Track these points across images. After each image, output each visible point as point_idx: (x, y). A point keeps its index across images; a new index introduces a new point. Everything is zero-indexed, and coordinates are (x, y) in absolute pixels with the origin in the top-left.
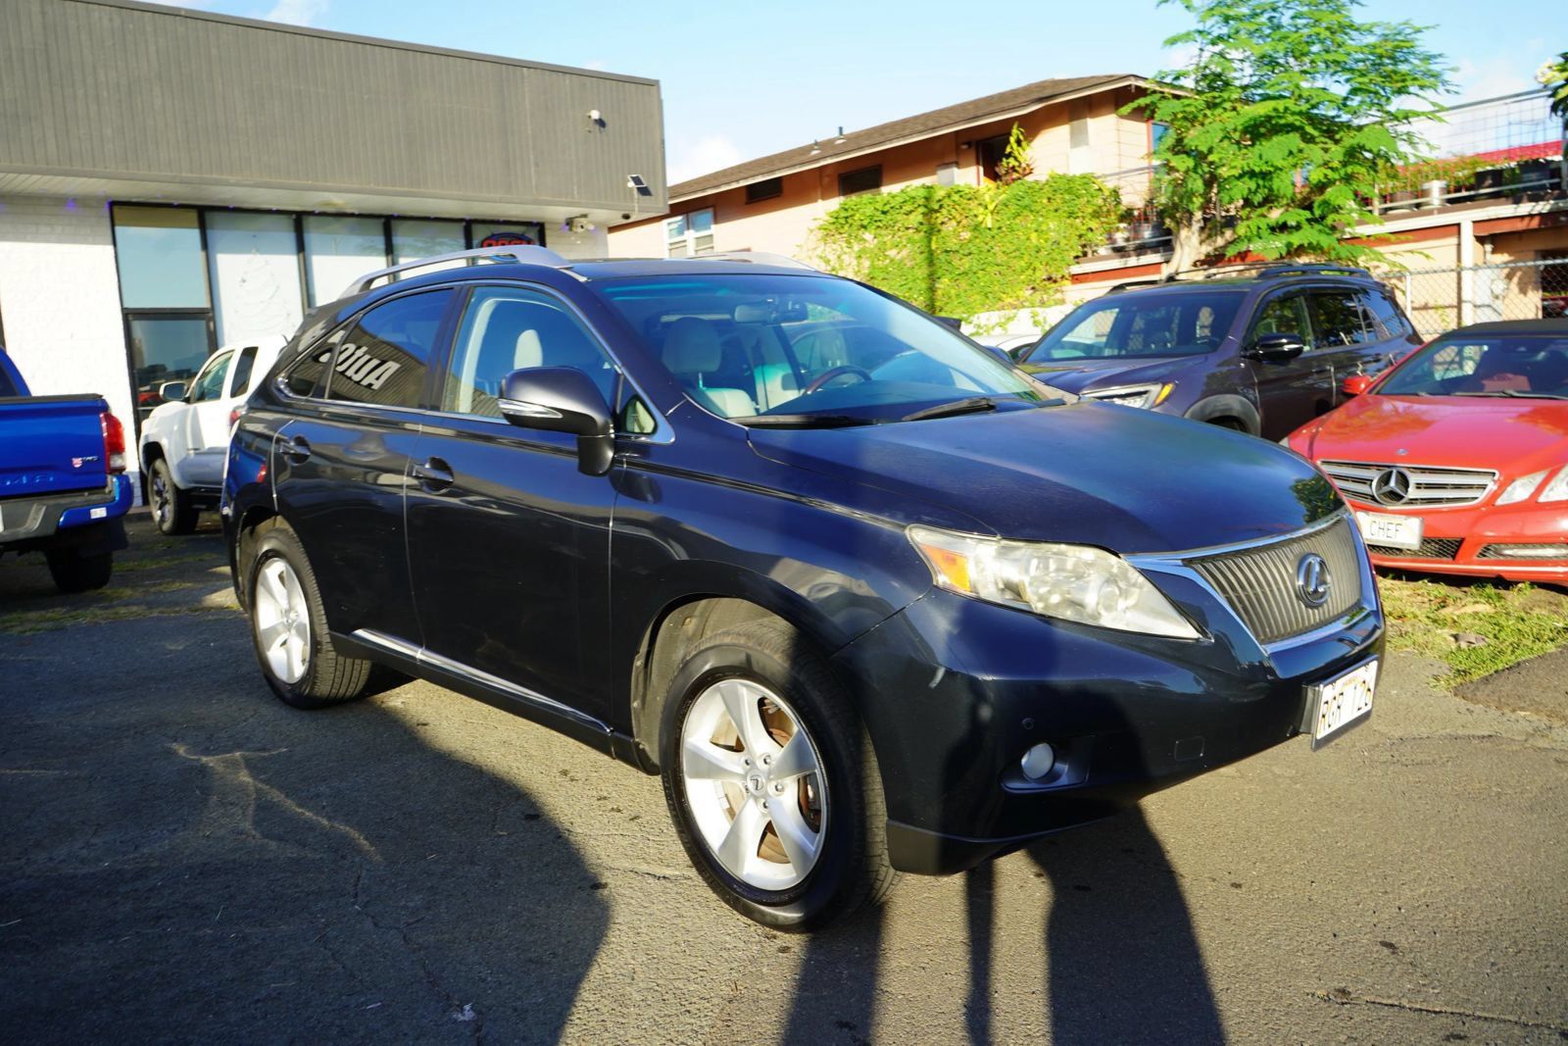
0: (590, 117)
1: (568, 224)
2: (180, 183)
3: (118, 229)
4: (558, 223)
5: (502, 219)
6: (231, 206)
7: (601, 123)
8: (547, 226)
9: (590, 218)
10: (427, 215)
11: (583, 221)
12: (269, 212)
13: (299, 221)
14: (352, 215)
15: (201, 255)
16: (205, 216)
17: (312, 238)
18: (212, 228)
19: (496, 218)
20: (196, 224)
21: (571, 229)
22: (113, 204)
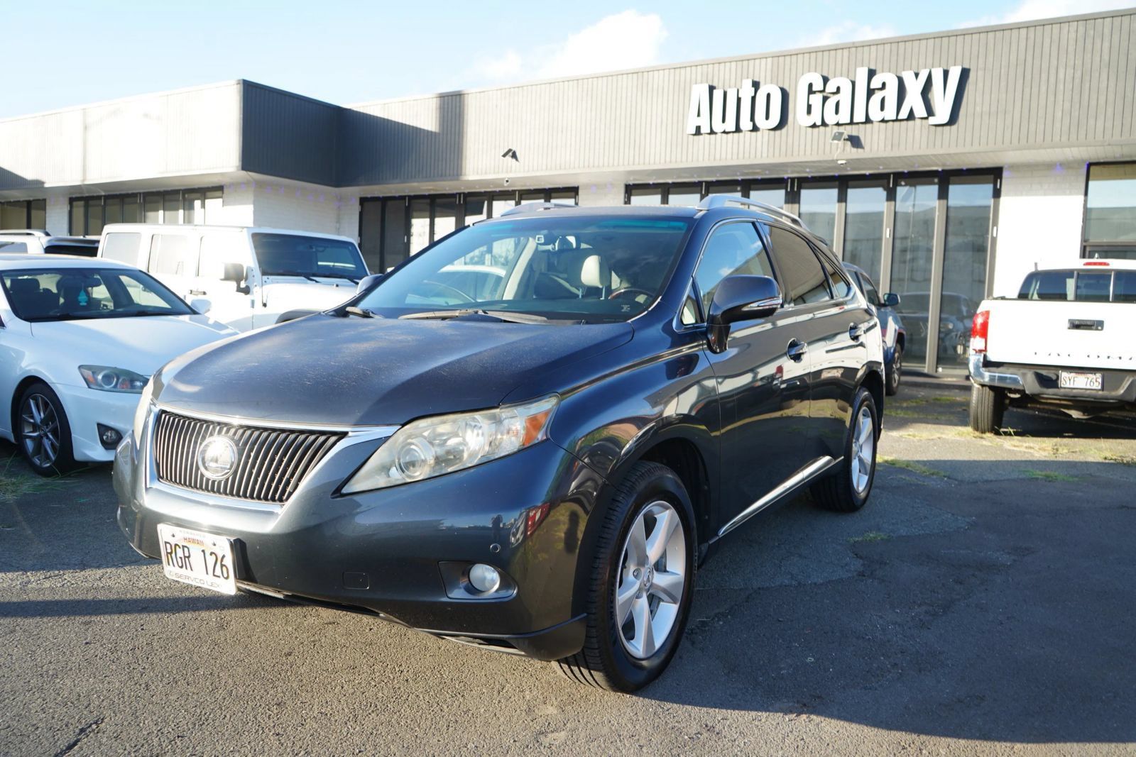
22: (1090, 165)
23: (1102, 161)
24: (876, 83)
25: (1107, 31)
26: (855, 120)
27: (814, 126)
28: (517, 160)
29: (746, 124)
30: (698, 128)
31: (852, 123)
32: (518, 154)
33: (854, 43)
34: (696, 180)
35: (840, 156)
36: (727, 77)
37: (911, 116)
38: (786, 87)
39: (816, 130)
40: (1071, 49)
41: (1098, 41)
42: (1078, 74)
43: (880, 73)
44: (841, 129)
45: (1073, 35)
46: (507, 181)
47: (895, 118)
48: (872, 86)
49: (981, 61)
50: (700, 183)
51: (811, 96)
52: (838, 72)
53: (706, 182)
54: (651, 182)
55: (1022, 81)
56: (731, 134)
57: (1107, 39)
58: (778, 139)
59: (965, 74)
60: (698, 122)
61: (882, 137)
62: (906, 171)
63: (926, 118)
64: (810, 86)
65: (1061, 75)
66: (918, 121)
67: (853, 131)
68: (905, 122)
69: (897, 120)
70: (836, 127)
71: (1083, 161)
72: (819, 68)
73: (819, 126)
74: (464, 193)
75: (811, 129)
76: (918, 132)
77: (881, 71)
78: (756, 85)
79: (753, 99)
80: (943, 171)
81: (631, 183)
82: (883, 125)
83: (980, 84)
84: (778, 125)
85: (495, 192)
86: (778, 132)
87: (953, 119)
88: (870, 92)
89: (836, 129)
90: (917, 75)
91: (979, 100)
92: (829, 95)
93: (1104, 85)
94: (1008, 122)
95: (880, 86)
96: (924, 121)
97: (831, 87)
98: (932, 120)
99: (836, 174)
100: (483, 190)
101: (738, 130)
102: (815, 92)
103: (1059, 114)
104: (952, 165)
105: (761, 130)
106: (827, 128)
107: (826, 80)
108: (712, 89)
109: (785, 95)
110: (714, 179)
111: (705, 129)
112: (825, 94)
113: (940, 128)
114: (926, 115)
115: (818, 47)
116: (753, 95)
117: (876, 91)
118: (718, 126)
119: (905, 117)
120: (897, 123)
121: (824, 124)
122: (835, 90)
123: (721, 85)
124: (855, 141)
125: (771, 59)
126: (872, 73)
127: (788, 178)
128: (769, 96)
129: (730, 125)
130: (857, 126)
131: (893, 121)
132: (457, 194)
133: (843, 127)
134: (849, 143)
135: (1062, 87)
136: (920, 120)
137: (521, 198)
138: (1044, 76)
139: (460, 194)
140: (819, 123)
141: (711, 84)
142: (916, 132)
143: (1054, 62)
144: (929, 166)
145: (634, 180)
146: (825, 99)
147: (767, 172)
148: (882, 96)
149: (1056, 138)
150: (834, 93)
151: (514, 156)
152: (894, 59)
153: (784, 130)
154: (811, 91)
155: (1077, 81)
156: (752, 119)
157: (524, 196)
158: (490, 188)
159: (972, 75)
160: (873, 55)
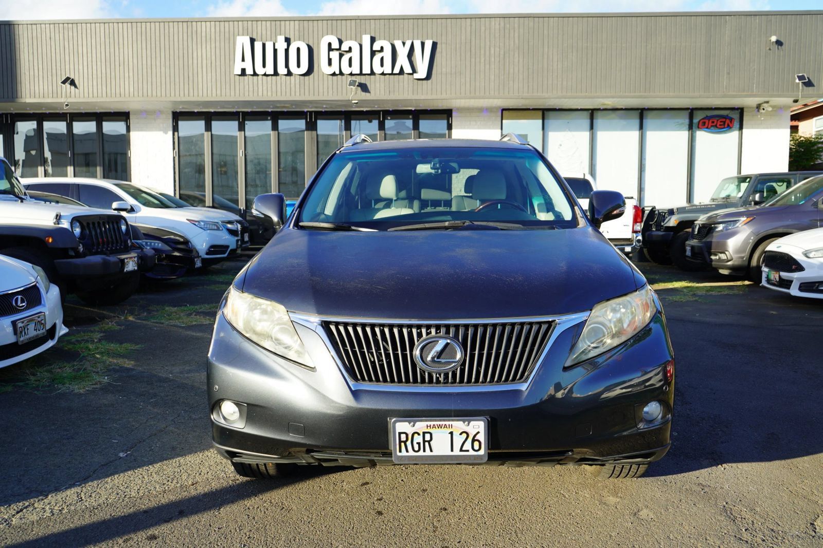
0: (770, 40)
1: (757, 108)
2: (522, 98)
3: (504, 121)
4: (753, 108)
5: (713, 107)
6: (557, 108)
7: (779, 43)
8: (745, 110)
9: (771, 103)
10: (666, 107)
11: (765, 105)
12: (577, 110)
13: (592, 113)
14: (622, 109)
15: (541, 132)
16: (545, 113)
17: (598, 122)
18: (548, 119)
19: (710, 107)
20: (541, 117)
21: (758, 111)
22: (503, 110)
23: (511, 108)
24: (376, 47)
25: (516, 26)
26: (364, 72)
27: (334, 74)
28: (76, 87)
29: (282, 70)
30: (243, 70)
31: (361, 74)
32: (77, 82)
33: (358, 16)
34: (234, 110)
35: (352, 97)
36: (264, 33)
37: (402, 72)
38: (311, 44)
39: (335, 78)
40: (497, 35)
41: (512, 32)
42: (502, 53)
43: (378, 40)
44: (354, 78)
45: (497, 26)
46: (67, 105)
47: (390, 72)
48: (374, 49)
49: (444, 38)
50: (237, 113)
51: (331, 52)
52: (349, 36)
53: (243, 112)
54: (196, 111)
55: (469, 54)
56: (270, 77)
57: (517, 31)
58: (307, 83)
59: (435, 45)
60: (243, 65)
61: (382, 85)
62: (391, 110)
63: (412, 74)
64: (330, 44)
65: (492, 52)
66: (406, 75)
67: (362, 80)
68: (397, 76)
69: (392, 74)
70: (349, 77)
71: (500, 107)
72: (334, 31)
73: (337, 75)
74: (11, 114)
75: (331, 77)
76: (406, 83)
77: (379, 38)
78: (288, 40)
79: (287, 51)
80: (415, 110)
81: (178, 111)
82: (382, 77)
83: (444, 54)
84: (307, 72)
85: (46, 114)
86: (307, 78)
87: (429, 77)
88: (373, 53)
89: (350, 78)
90: (404, 44)
91: (444, 63)
92: (343, 53)
93: (516, 60)
94: (463, 80)
95: (379, 49)
96: (409, 76)
97: (345, 47)
98: (416, 76)
99: (343, 110)
100: (31, 112)
101: (276, 73)
102: (333, 50)
103: (492, 77)
104: (422, 107)
105: (294, 75)
106: (343, 77)
107: (341, 42)
108: (252, 41)
109: (311, 50)
110: (249, 110)
111: (249, 71)
112: (340, 52)
113: (421, 81)
114: (411, 72)
115: (334, 17)
116: (286, 47)
117: (376, 53)
118: (260, 70)
119: (398, 72)
120: (392, 76)
121: (341, 73)
122: (347, 49)
123: (259, 38)
124: (364, 88)
125: (298, 22)
126: (373, 40)
127: (307, 112)
128: (298, 49)
129: (270, 70)
130: (364, 76)
131: (389, 74)
132: (3, 114)
133: (355, 76)
134: (359, 88)
135: (493, 59)
136: (407, 75)
137: (72, 120)
138: (482, 52)
139: (6, 114)
140: (337, 72)
141: (251, 37)
142: (405, 83)
143: (488, 43)
144: (407, 107)
145: (183, 108)
146: (341, 56)
147: (294, 107)
148: (381, 56)
149: (492, 93)
150: (346, 52)
151: (73, 83)
152: (387, 30)
153: (311, 76)
154: (330, 48)
155: (502, 56)
156: (287, 66)
157: (74, 118)
158: (42, 110)
159: (439, 46)
160: (373, 26)
